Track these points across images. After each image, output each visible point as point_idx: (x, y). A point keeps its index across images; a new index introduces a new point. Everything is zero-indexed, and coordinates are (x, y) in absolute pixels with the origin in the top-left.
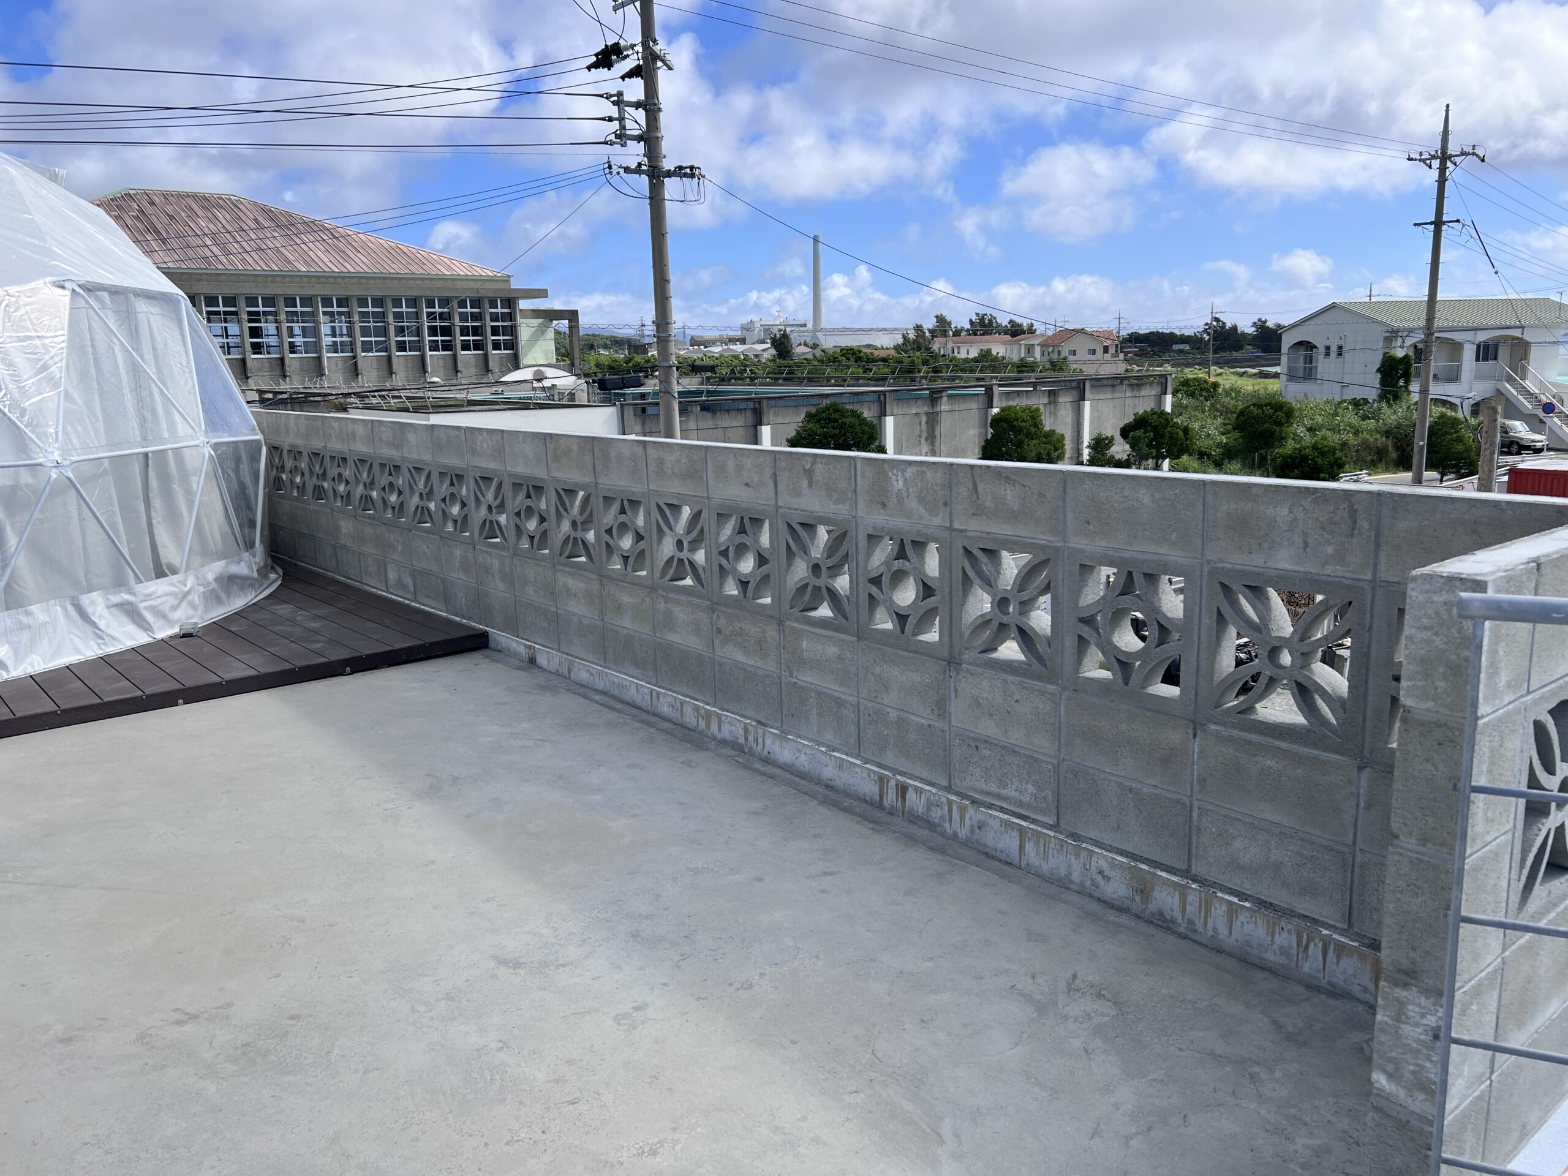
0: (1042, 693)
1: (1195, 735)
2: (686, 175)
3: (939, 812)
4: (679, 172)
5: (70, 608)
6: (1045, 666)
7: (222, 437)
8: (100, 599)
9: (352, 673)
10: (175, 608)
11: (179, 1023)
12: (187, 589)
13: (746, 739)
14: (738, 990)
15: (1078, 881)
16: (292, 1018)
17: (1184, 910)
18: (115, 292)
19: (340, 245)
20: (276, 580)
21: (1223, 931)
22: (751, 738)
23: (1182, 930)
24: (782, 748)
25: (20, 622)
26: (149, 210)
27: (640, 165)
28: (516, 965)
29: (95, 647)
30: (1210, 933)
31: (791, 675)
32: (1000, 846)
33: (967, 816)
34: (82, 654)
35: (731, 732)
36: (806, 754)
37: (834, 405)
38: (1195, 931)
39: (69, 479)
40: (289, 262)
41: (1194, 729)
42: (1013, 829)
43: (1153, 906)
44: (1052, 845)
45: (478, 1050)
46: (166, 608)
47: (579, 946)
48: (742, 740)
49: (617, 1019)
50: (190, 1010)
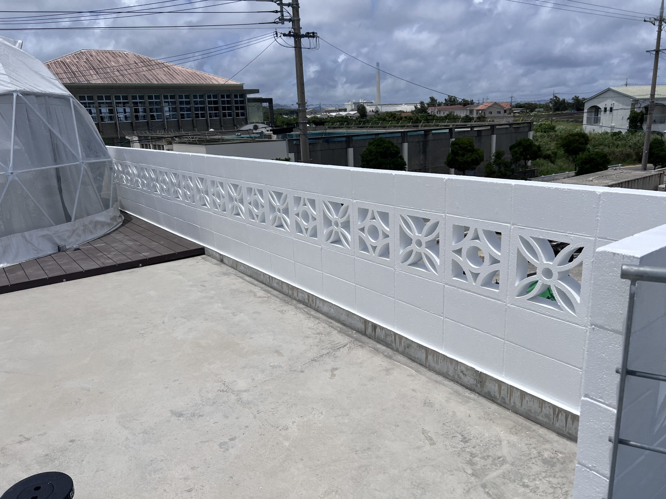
2: (311, 37)
3: (390, 339)
4: (308, 35)
6: (437, 273)
7: (91, 160)
8: (34, 234)
9: (142, 266)
10: (69, 237)
12: (76, 228)
15: (452, 375)
17: (500, 393)
19: (171, 72)
20: (121, 222)
21: (518, 404)
22: (310, 300)
23: (499, 402)
24: (324, 305)
26: (90, 59)
27: (290, 32)
28: (180, 415)
29: (33, 254)
32: (417, 356)
33: (403, 342)
34: (27, 258)
35: (302, 297)
36: (333, 308)
37: (381, 138)
39: (16, 181)
40: (148, 80)
42: (423, 348)
44: (440, 358)
45: (151, 461)
46: (65, 237)
47: (212, 405)
48: (307, 301)
49: (221, 445)
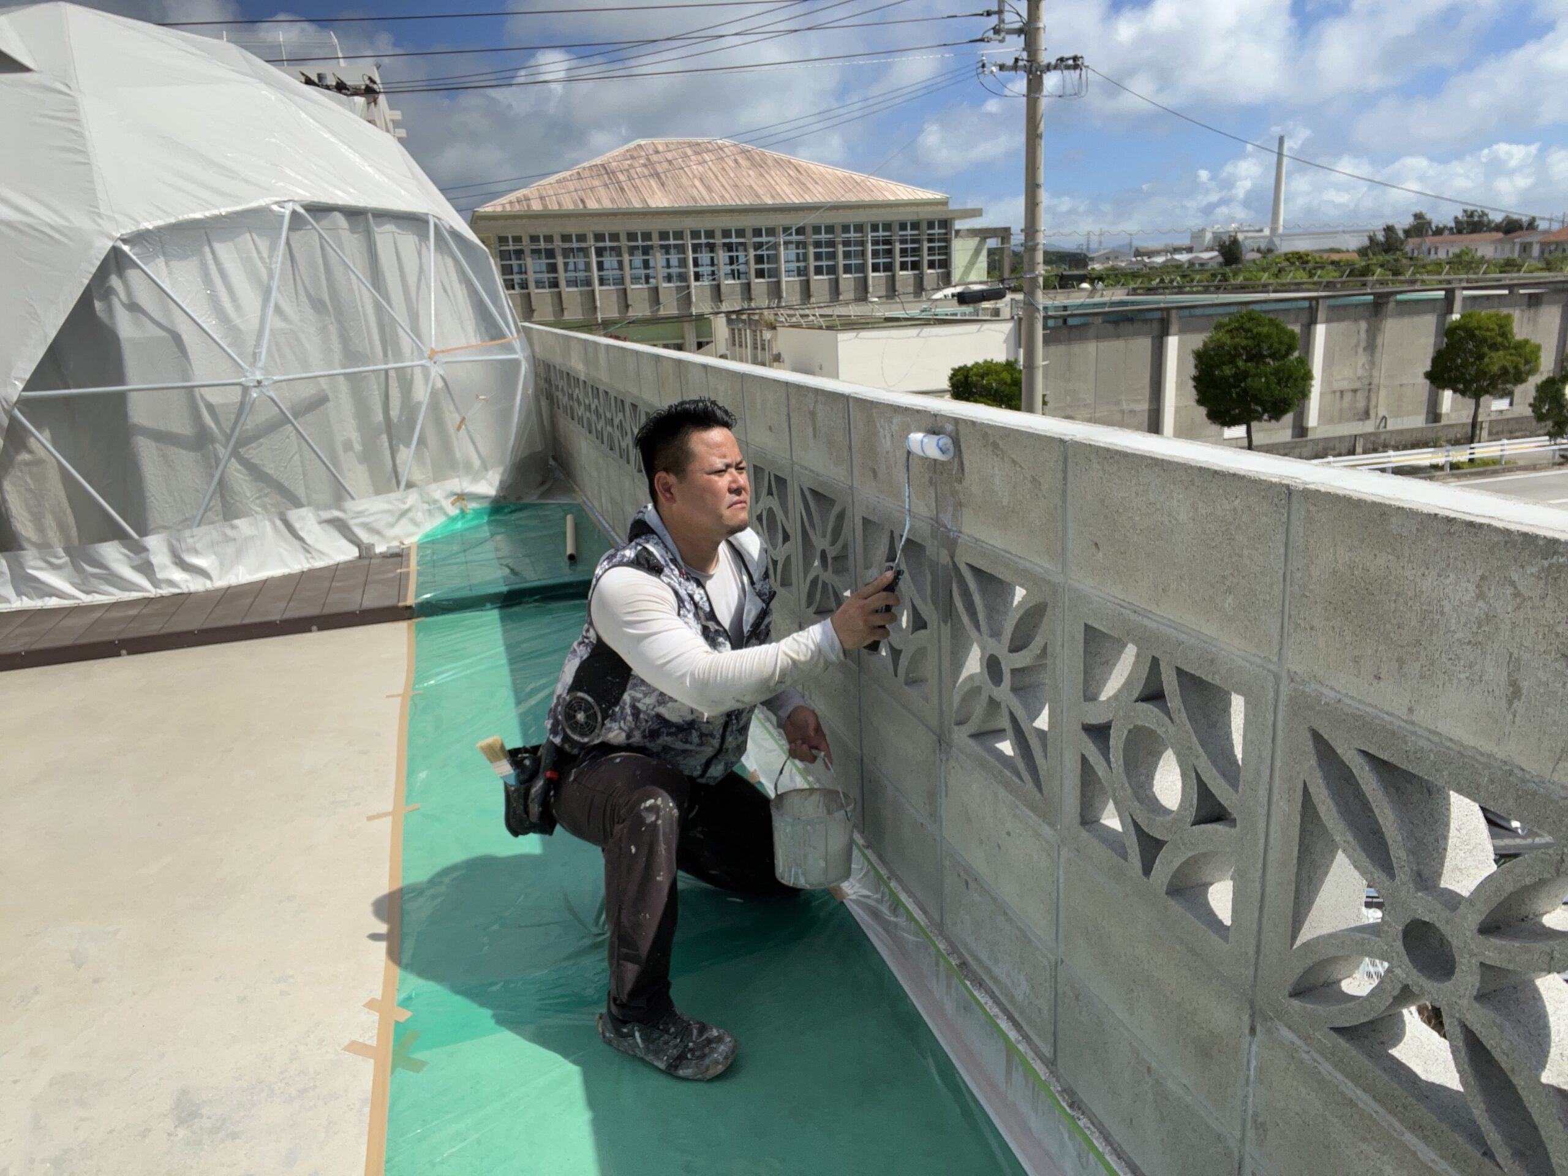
0: (1037, 835)
1: (1253, 1031)
2: (1068, 67)
4: (1061, 64)
6: (1040, 790)
12: (406, 507)
27: (1017, 60)
29: (304, 561)
34: (286, 565)
39: (272, 399)
41: (1252, 1016)
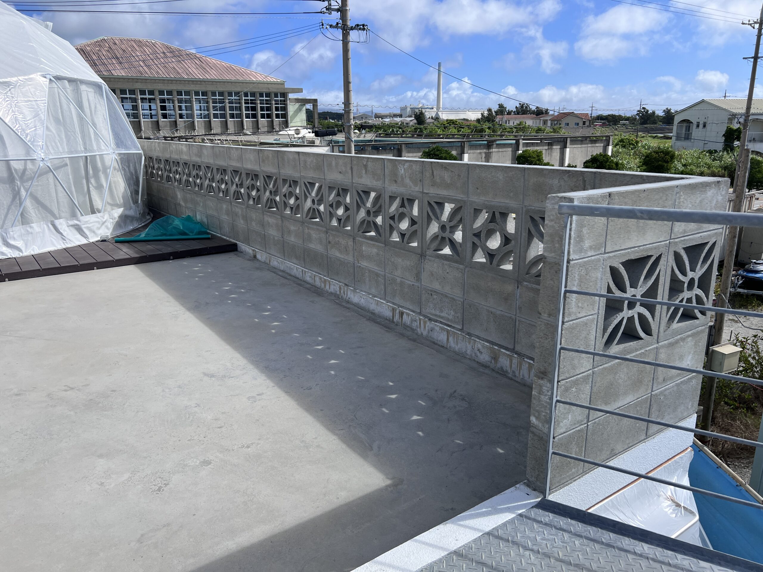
0: (458, 269)
1: (518, 287)
2: (360, 29)
3: (416, 324)
4: (357, 27)
5: (50, 226)
6: (459, 256)
7: (122, 151)
8: (64, 223)
9: (173, 259)
10: (99, 228)
11: (66, 391)
12: (105, 220)
13: (340, 292)
14: (304, 390)
15: (469, 354)
16: (112, 391)
17: (511, 366)
18: (71, 81)
19: (204, 65)
20: (149, 219)
21: (526, 376)
22: (342, 292)
23: (510, 376)
24: (354, 296)
25: (28, 231)
26: (113, 47)
27: (337, 24)
28: (212, 376)
29: (62, 244)
30: (521, 377)
31: (358, 263)
32: (439, 338)
33: (427, 326)
34: (56, 247)
35: (334, 289)
36: (364, 298)
37: (437, 147)
38: (515, 376)
39: (48, 166)
40: (178, 73)
41: (518, 284)
42: (444, 331)
43: (499, 365)
44: (460, 338)
45: (186, 407)
46: (95, 228)
47: (241, 370)
48: (338, 293)
49: (249, 398)
50: (71, 386)
